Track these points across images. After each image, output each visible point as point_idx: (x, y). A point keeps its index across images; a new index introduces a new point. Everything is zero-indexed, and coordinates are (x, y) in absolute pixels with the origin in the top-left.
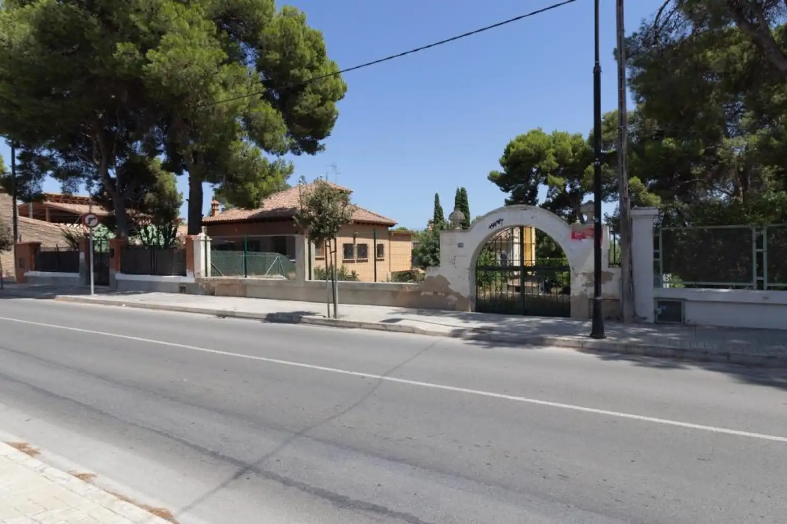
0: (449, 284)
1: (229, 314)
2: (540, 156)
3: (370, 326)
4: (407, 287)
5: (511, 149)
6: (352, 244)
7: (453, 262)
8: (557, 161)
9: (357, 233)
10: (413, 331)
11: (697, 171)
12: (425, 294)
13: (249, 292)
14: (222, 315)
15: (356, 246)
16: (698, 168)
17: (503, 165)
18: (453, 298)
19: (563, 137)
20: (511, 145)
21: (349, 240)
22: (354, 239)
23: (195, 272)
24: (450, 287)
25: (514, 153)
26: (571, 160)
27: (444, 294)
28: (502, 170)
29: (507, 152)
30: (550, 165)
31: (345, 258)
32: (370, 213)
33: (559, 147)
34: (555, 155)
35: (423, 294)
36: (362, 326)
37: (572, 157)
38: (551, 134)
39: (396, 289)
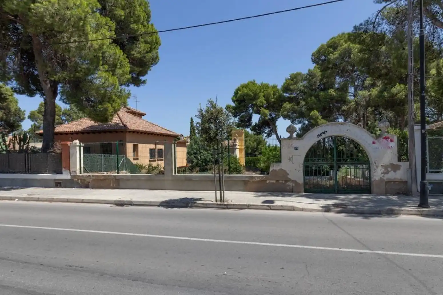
0: (288, 174)
1: (126, 203)
2: (256, 97)
3: (258, 207)
4: (256, 178)
5: (239, 91)
6: (154, 149)
7: (291, 159)
8: (265, 100)
9: (157, 141)
10: (293, 209)
11: (345, 108)
12: (269, 182)
13: (121, 184)
14: (121, 204)
15: (157, 150)
16: (345, 107)
17: (234, 101)
18: (290, 184)
19: (267, 86)
20: (238, 90)
21: (153, 146)
22: (156, 146)
23: (71, 170)
24: (289, 176)
25: (241, 94)
26: (273, 100)
27: (283, 182)
28: (233, 104)
29: (236, 93)
30: (262, 102)
31: (150, 158)
32: (162, 128)
33: (266, 92)
34: (264, 96)
35: (268, 182)
36: (250, 207)
37: (273, 98)
38: (260, 84)
39: (247, 179)
